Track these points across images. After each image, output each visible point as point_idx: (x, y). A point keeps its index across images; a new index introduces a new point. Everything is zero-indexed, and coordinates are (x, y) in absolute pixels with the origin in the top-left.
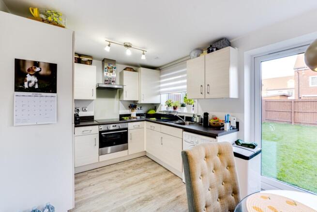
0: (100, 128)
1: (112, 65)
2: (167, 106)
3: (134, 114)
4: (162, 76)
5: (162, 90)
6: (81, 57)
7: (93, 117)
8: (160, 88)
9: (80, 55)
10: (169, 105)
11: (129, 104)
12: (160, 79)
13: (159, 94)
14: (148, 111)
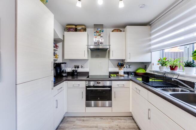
0: (86, 83)
1: (100, 29)
2: (160, 65)
3: (121, 72)
4: (153, 31)
5: (153, 47)
6: (77, 27)
7: (88, 72)
8: (150, 45)
9: (76, 26)
10: (163, 64)
11: (117, 63)
12: (150, 35)
13: (150, 51)
14: (137, 70)
